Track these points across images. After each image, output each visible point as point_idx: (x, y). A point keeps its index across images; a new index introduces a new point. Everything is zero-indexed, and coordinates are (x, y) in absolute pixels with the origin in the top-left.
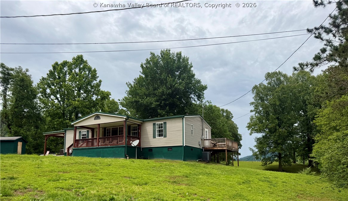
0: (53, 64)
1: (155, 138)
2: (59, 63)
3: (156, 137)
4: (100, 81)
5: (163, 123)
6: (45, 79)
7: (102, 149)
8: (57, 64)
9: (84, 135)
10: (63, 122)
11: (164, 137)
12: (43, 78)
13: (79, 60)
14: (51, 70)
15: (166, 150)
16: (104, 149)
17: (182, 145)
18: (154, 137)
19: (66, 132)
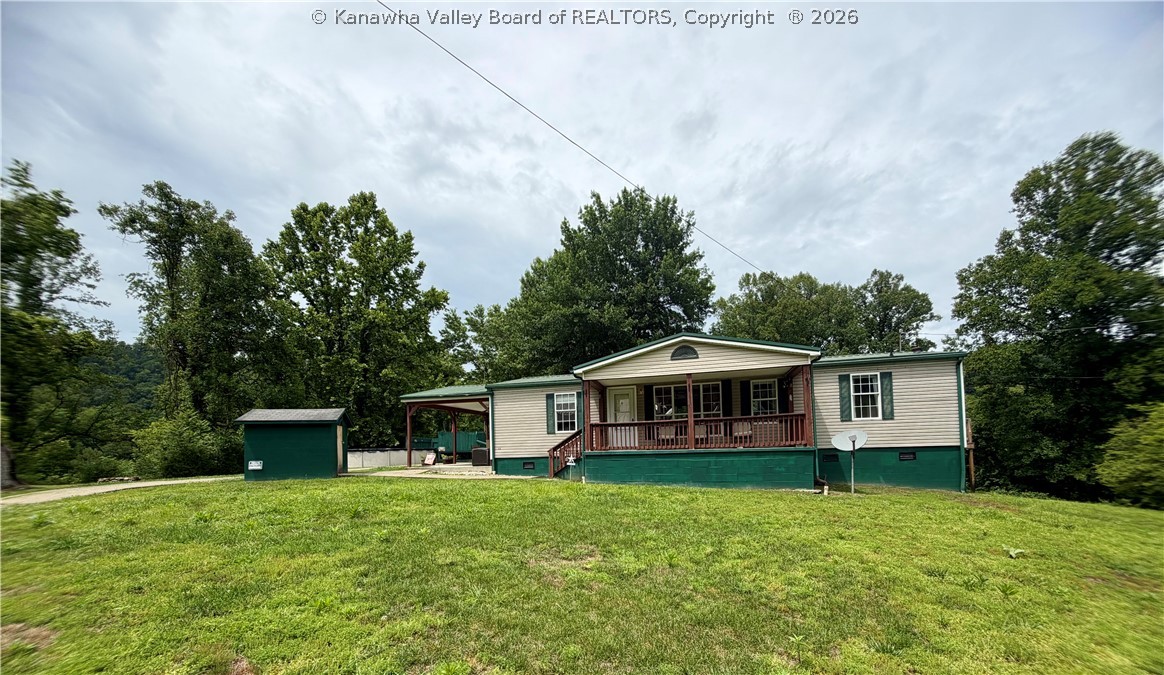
0: (295, 208)
1: (850, 420)
2: (310, 208)
3: (853, 419)
4: (421, 266)
5: (878, 374)
6: (277, 246)
7: (712, 459)
8: (304, 208)
9: (566, 406)
10: (340, 363)
11: (884, 419)
12: (272, 243)
13: (364, 206)
14: (289, 224)
15: (893, 459)
16: (724, 459)
17: (959, 444)
18: (845, 417)
19: (492, 395)
